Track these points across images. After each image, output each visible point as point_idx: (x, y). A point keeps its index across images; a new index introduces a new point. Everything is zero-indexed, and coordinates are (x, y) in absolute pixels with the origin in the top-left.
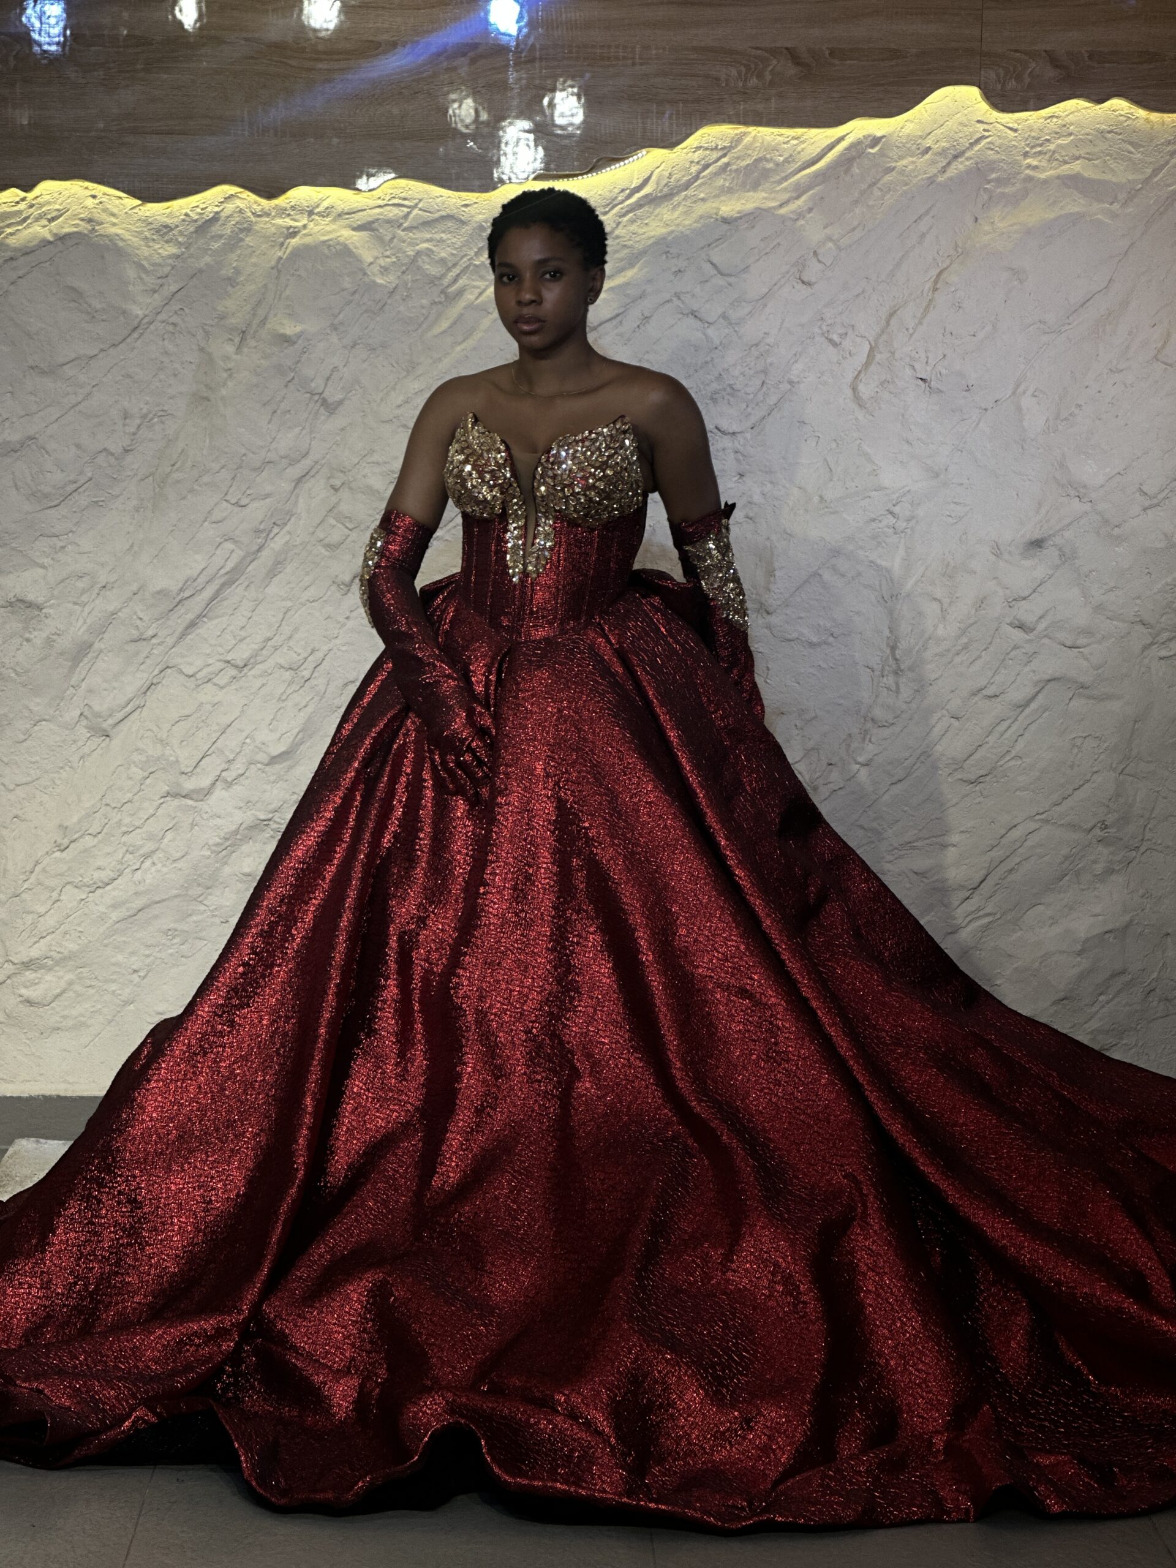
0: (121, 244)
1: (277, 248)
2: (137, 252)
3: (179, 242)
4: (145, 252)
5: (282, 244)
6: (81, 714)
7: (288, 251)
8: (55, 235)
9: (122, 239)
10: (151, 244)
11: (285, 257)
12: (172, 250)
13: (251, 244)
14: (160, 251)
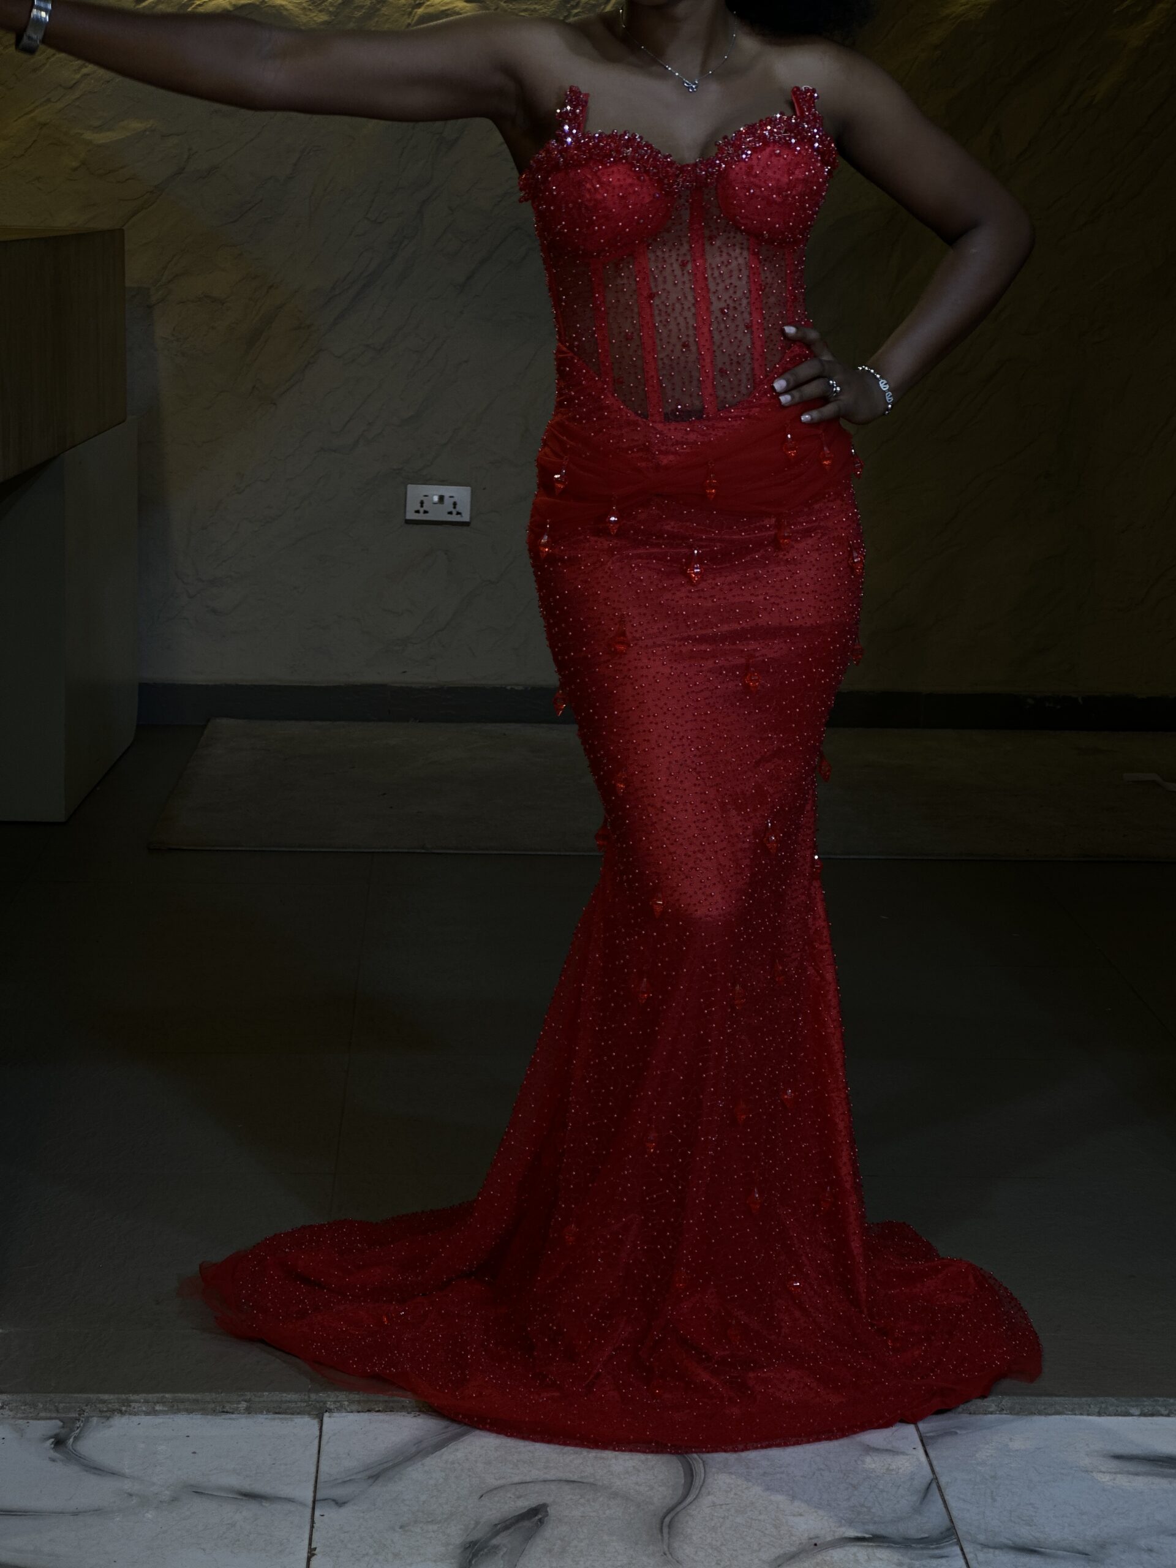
0: (285, 13)
1: (406, 16)
2: (298, 19)
3: (330, 12)
4: (304, 19)
5: (410, 13)
6: (254, 387)
7: (416, 18)
8: (234, 5)
9: (286, 10)
10: (308, 13)
11: (414, 22)
12: (323, 17)
13: (386, 13)
14: (315, 19)
